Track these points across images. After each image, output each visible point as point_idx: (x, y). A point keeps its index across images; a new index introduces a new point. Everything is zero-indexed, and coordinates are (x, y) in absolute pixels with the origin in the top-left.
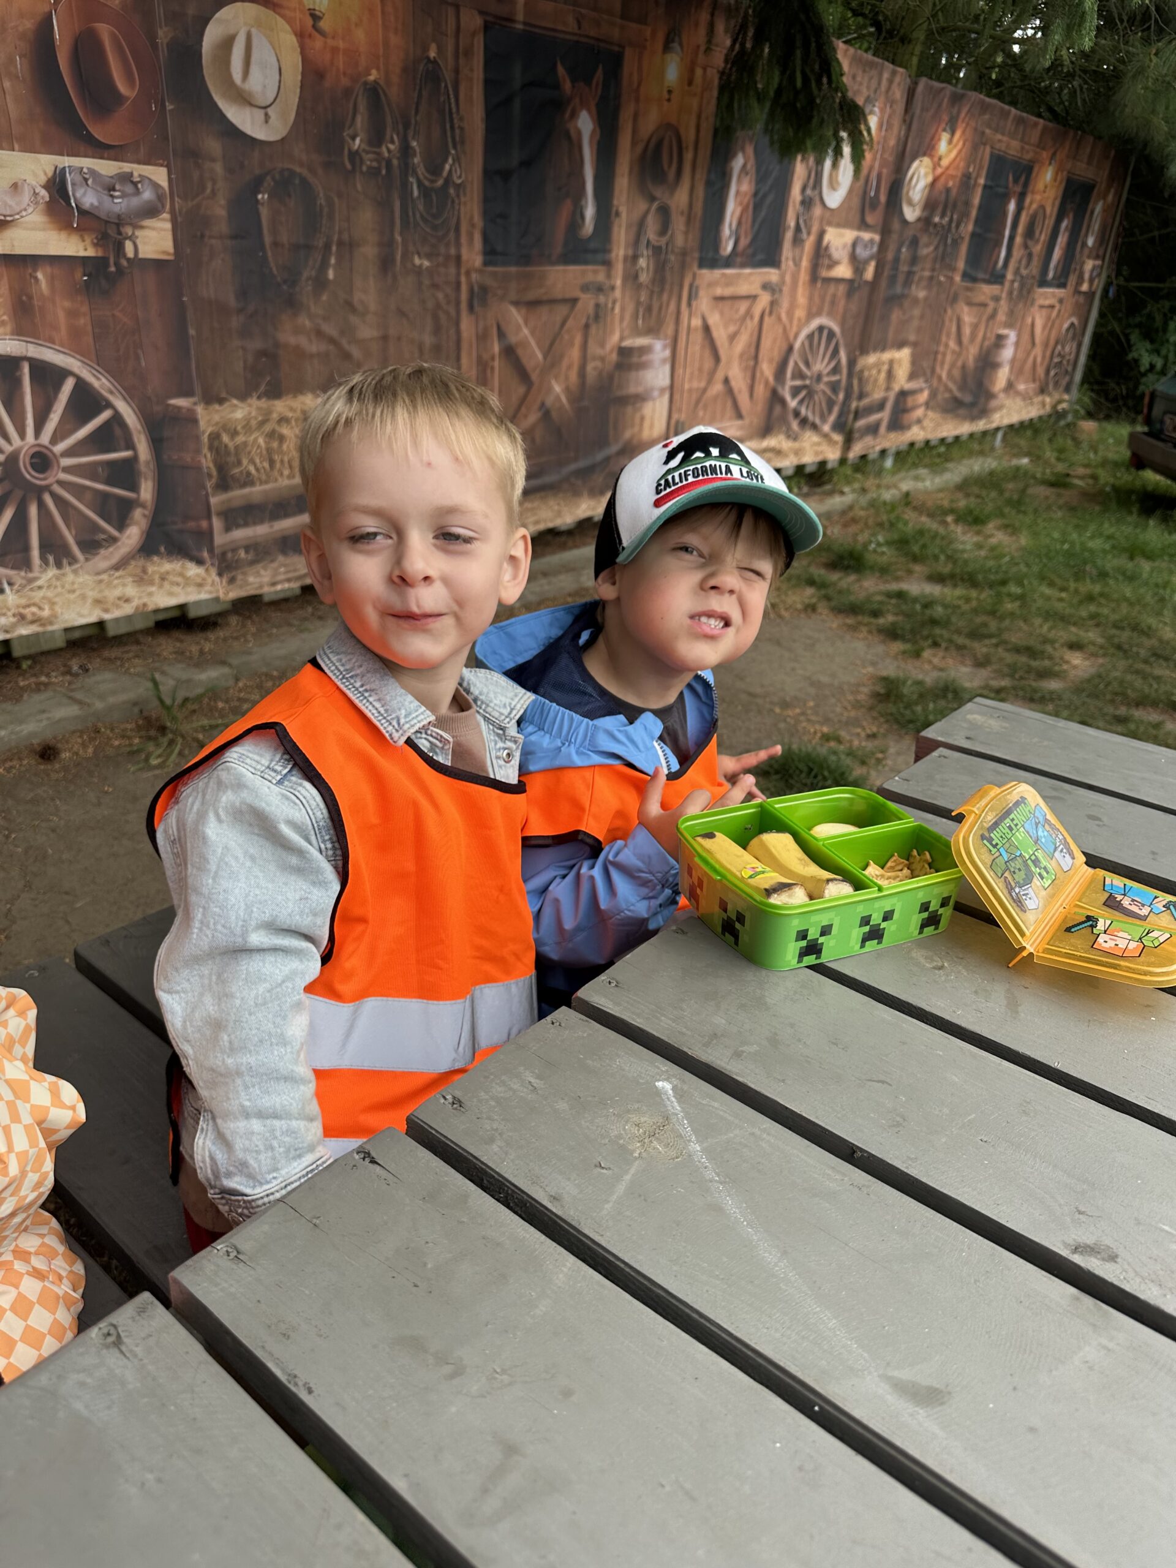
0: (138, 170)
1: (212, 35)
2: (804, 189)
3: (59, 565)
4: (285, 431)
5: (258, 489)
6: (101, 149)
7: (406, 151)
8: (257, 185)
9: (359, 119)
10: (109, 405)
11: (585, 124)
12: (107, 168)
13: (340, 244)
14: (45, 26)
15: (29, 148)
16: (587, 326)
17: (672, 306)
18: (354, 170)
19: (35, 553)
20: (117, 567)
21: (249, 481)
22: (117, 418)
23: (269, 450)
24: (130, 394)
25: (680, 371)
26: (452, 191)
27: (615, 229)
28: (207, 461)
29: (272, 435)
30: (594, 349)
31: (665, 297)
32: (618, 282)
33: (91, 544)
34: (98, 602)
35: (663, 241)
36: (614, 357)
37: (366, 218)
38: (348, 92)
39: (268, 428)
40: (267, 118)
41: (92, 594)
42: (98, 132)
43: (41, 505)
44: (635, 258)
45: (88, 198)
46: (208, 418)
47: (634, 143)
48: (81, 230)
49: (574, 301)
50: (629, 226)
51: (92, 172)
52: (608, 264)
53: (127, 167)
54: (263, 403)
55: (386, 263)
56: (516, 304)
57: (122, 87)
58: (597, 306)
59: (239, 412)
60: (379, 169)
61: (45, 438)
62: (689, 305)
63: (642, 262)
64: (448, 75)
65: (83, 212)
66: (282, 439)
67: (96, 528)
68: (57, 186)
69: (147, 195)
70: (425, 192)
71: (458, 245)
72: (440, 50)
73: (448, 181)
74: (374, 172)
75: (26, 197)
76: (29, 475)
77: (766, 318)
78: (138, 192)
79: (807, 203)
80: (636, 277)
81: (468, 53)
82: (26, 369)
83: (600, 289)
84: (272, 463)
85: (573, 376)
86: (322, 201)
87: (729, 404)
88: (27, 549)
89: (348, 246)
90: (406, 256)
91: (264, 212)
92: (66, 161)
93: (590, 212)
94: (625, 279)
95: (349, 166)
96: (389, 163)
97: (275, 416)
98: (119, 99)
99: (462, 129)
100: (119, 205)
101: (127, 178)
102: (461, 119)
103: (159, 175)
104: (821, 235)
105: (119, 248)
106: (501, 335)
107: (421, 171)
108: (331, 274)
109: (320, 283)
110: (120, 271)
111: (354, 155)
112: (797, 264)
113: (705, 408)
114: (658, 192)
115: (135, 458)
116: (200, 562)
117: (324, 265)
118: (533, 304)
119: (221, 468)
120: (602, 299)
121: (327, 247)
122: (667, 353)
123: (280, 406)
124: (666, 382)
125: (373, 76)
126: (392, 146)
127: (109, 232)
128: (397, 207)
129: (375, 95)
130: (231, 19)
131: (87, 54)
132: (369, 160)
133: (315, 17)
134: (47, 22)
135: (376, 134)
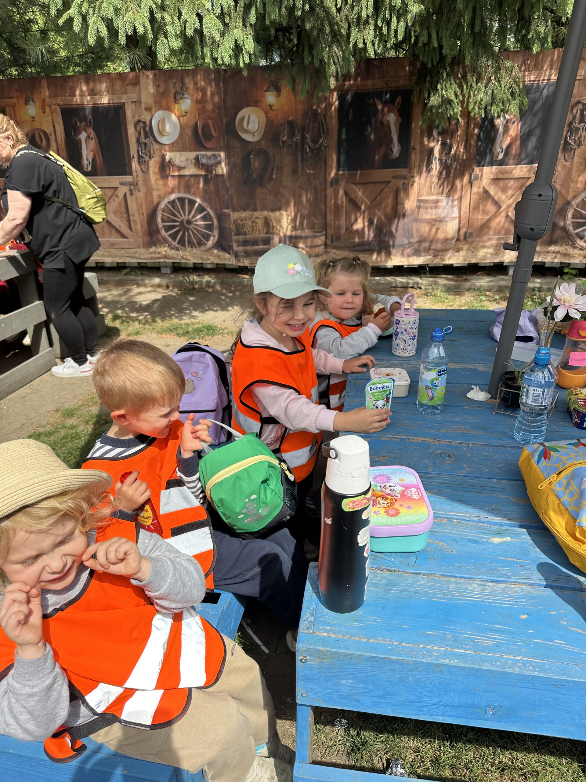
0: (217, 153)
1: (239, 117)
3: (192, 247)
4: (258, 221)
5: (248, 236)
6: (207, 149)
7: (303, 138)
8: (250, 153)
9: (286, 131)
10: (206, 210)
11: (392, 118)
12: (209, 153)
13: (278, 167)
14: (196, 124)
15: (191, 151)
17: (458, 184)
18: (283, 146)
19: (187, 244)
20: (206, 251)
21: (245, 234)
22: (208, 213)
23: (252, 226)
24: (212, 207)
25: (465, 211)
26: (323, 148)
28: (232, 226)
29: (253, 222)
31: (451, 180)
32: (416, 174)
33: (200, 244)
34: (201, 258)
36: (414, 204)
37: (287, 160)
38: (282, 125)
39: (252, 220)
40: (254, 135)
41: (200, 256)
42: (207, 145)
43: (188, 233)
44: (427, 164)
45: (204, 161)
46: (234, 215)
48: (202, 169)
49: (388, 182)
50: (422, 153)
51: (206, 155)
52: (408, 167)
53: (214, 153)
54: (251, 212)
55: (295, 172)
56: (356, 184)
57: (214, 134)
58: (403, 184)
59: (243, 214)
60: (292, 145)
61: (190, 217)
62: (470, 182)
63: (433, 166)
64: (321, 113)
65: (203, 164)
66: (256, 223)
67: (201, 240)
68: (197, 159)
69: (219, 160)
70: (312, 150)
71: (325, 164)
72: (318, 106)
73: (320, 146)
74: (290, 146)
75: (189, 161)
76: (186, 225)
78: (216, 158)
80: (428, 172)
81: (331, 105)
82: (187, 201)
84: (253, 230)
85: (389, 210)
86: (271, 155)
88: (185, 242)
89: (280, 169)
90: (302, 170)
91: (252, 161)
92: (199, 153)
94: (421, 173)
95: (281, 145)
96: (296, 143)
97: (254, 216)
98: (213, 137)
99: (328, 129)
100: (212, 162)
101: (214, 155)
102: (327, 125)
103: (222, 154)
105: (212, 172)
106: (346, 194)
107: (310, 143)
108: (274, 176)
109: (270, 179)
110: (212, 177)
111: (283, 142)
114: (441, 138)
115: (213, 224)
116: (229, 254)
117: (272, 174)
118: (364, 184)
119: (237, 230)
121: (273, 169)
122: (456, 203)
123: (256, 214)
124: (456, 215)
125: (291, 118)
126: (298, 138)
127: (209, 169)
128: (300, 155)
129: (291, 124)
130: (244, 112)
131: (205, 127)
132: (289, 143)
133: (271, 106)
134: (197, 123)
135: (292, 135)
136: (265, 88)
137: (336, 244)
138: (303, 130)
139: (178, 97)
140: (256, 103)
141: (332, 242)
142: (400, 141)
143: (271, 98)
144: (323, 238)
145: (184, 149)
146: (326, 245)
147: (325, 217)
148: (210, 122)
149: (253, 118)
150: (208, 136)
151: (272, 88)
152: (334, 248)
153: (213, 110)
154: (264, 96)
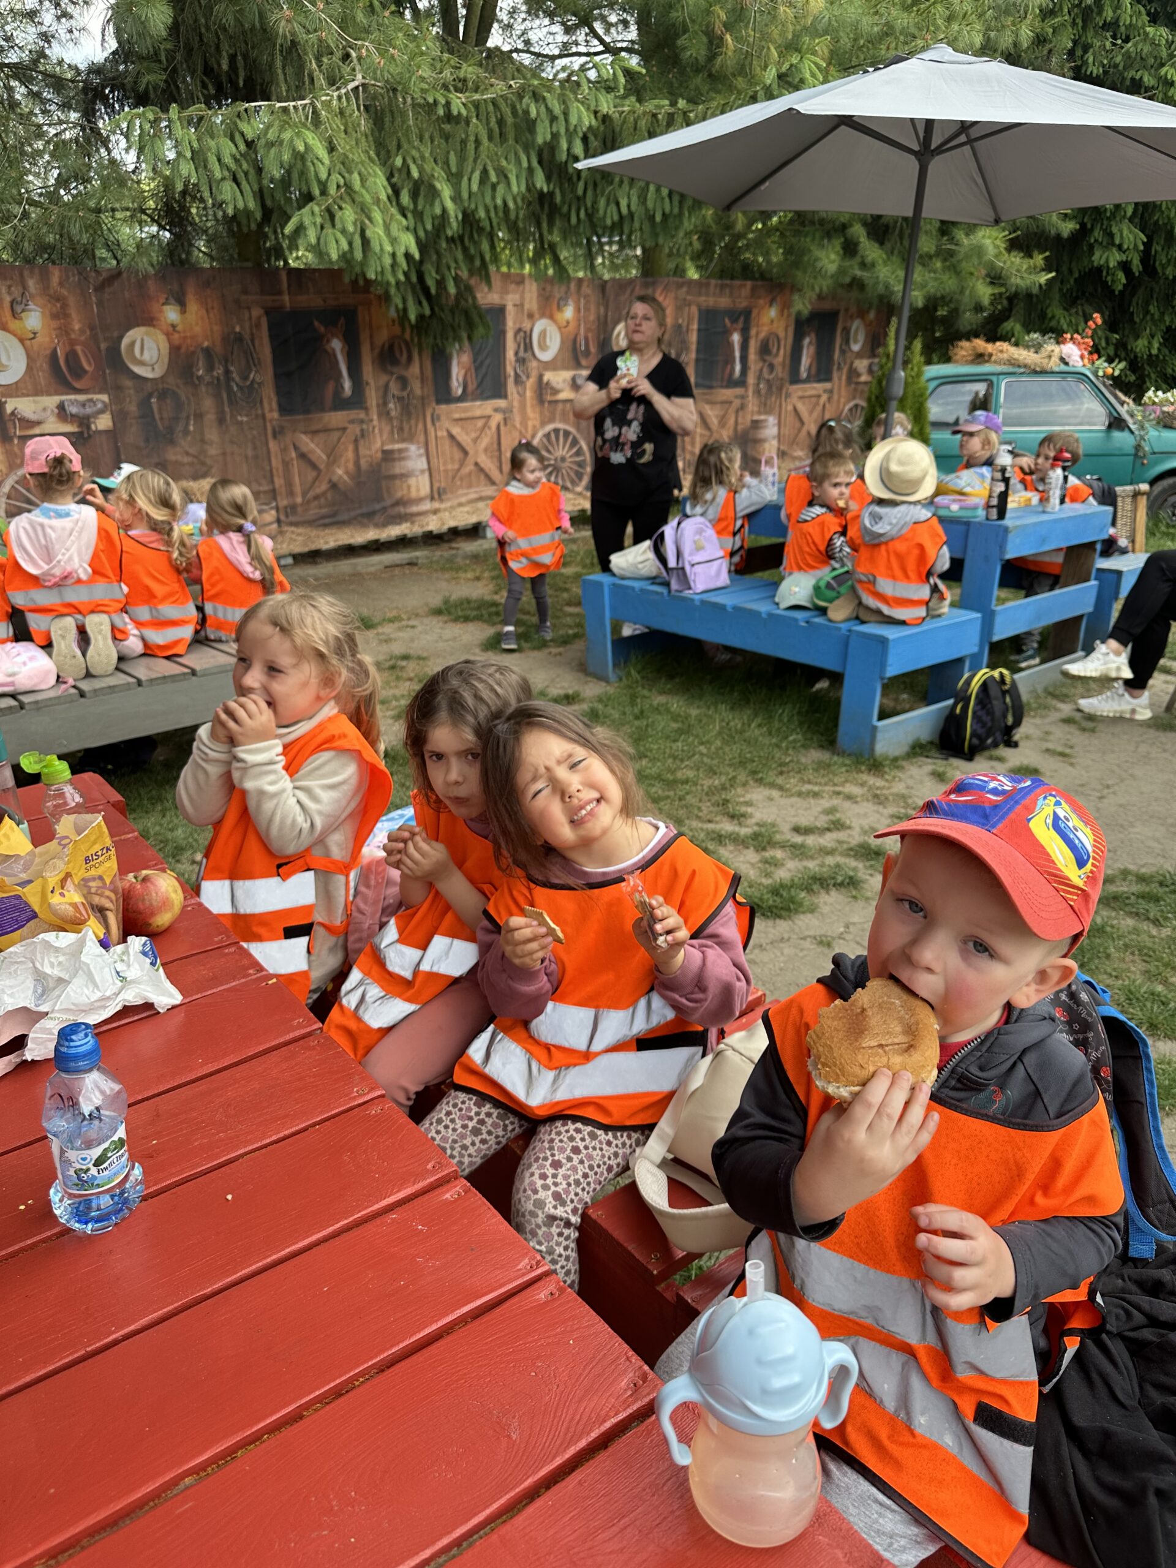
0: (95, 397)
1: (125, 341)
2: (516, 354)
6: (79, 391)
7: (227, 372)
8: (150, 396)
9: (200, 363)
11: (337, 345)
12: (82, 398)
13: (195, 415)
14: (54, 352)
15: (49, 394)
16: (356, 441)
17: (420, 426)
18: (200, 384)
25: (434, 461)
26: (256, 386)
27: (367, 392)
30: (363, 451)
31: (413, 422)
32: (375, 417)
35: (405, 394)
36: (379, 455)
37: (208, 404)
38: (193, 353)
40: (154, 369)
42: (77, 385)
44: (385, 404)
45: (74, 410)
47: (372, 349)
48: (72, 422)
49: (344, 429)
50: (377, 389)
51: (76, 400)
52: (366, 409)
53: (90, 396)
55: (221, 420)
56: (305, 433)
57: (87, 367)
58: (362, 430)
60: (213, 381)
62: (433, 423)
63: (391, 405)
64: (247, 337)
65: (72, 415)
68: (61, 407)
69: (100, 406)
70: (240, 388)
71: (262, 408)
72: (242, 327)
73: (253, 381)
74: (208, 384)
75: (49, 412)
77: (502, 428)
78: (95, 405)
79: (521, 361)
80: (388, 413)
81: (258, 326)
83: (362, 421)
85: (351, 466)
86: (183, 398)
87: (482, 477)
89: (199, 416)
90: (232, 416)
91: (155, 407)
92: (64, 398)
93: (347, 385)
94: (380, 415)
95: (197, 383)
96: (218, 379)
98: (86, 372)
99: (259, 359)
100: (89, 410)
101: (91, 400)
102: (258, 353)
103: (105, 398)
104: (541, 377)
105: (89, 427)
106: (296, 448)
107: (237, 379)
108: (191, 428)
109: (186, 432)
110: (90, 436)
111: (199, 378)
112: (522, 395)
113: (461, 479)
114: (395, 370)
117: (187, 424)
118: (315, 433)
120: (365, 426)
121: (188, 418)
122: (422, 451)
124: (425, 466)
125: (206, 344)
126: (219, 371)
127: (84, 422)
128: (225, 396)
129: (207, 352)
130: (135, 334)
131: (72, 357)
132: (207, 378)
133: (173, 326)
134: (55, 350)
135: (210, 368)
136: (162, 301)
137: (292, 519)
138: (226, 361)
139: (18, 309)
140: (149, 321)
141: (287, 516)
142: (351, 375)
143: (171, 314)
144: (273, 512)
145: (37, 392)
146: (279, 521)
147: (272, 482)
148: (79, 349)
149: (149, 343)
150: (77, 371)
151: (172, 301)
152: (292, 524)
153: (82, 331)
154: (161, 311)
